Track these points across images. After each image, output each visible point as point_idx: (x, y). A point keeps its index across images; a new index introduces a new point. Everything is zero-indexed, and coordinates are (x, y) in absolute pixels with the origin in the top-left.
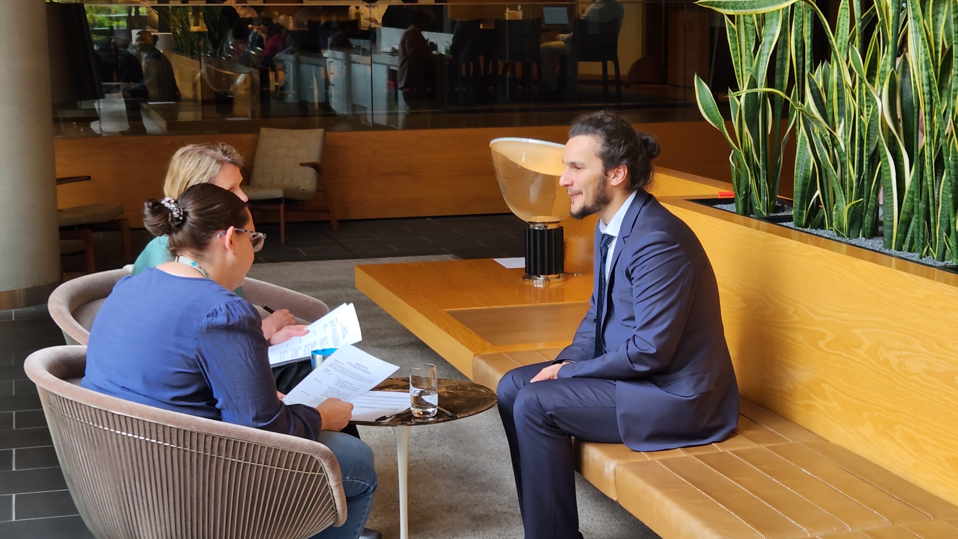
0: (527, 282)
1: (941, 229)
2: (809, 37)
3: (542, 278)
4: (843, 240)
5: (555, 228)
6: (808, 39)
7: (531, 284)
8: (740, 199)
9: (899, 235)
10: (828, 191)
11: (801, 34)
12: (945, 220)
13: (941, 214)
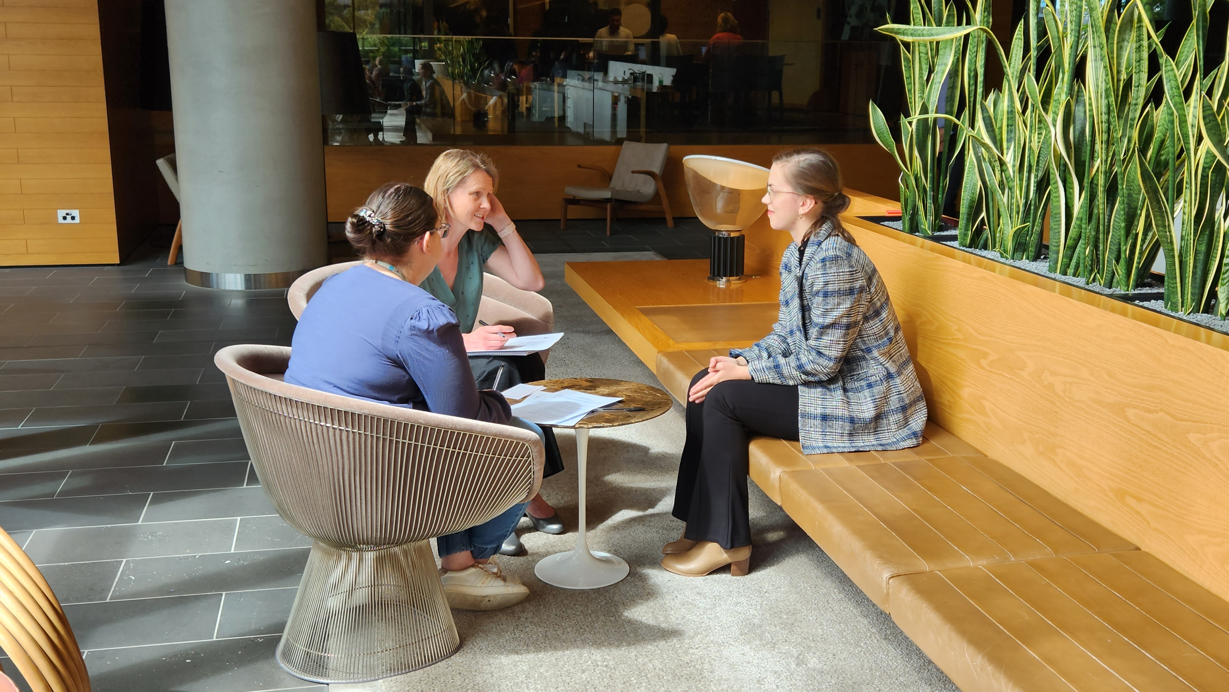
0: (711, 283)
1: (1110, 257)
2: (983, 66)
3: (724, 279)
4: (1007, 262)
5: (737, 235)
6: (981, 68)
7: (714, 284)
8: (907, 218)
9: (1064, 260)
10: (993, 214)
11: (974, 63)
12: (1114, 248)
13: (1111, 242)
